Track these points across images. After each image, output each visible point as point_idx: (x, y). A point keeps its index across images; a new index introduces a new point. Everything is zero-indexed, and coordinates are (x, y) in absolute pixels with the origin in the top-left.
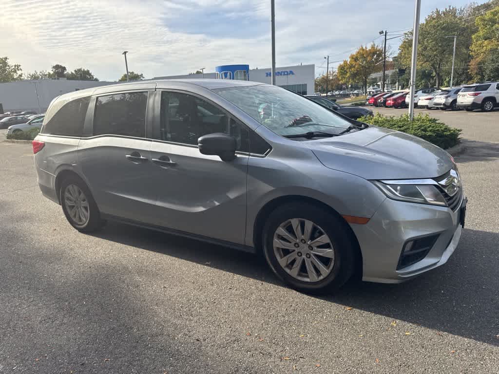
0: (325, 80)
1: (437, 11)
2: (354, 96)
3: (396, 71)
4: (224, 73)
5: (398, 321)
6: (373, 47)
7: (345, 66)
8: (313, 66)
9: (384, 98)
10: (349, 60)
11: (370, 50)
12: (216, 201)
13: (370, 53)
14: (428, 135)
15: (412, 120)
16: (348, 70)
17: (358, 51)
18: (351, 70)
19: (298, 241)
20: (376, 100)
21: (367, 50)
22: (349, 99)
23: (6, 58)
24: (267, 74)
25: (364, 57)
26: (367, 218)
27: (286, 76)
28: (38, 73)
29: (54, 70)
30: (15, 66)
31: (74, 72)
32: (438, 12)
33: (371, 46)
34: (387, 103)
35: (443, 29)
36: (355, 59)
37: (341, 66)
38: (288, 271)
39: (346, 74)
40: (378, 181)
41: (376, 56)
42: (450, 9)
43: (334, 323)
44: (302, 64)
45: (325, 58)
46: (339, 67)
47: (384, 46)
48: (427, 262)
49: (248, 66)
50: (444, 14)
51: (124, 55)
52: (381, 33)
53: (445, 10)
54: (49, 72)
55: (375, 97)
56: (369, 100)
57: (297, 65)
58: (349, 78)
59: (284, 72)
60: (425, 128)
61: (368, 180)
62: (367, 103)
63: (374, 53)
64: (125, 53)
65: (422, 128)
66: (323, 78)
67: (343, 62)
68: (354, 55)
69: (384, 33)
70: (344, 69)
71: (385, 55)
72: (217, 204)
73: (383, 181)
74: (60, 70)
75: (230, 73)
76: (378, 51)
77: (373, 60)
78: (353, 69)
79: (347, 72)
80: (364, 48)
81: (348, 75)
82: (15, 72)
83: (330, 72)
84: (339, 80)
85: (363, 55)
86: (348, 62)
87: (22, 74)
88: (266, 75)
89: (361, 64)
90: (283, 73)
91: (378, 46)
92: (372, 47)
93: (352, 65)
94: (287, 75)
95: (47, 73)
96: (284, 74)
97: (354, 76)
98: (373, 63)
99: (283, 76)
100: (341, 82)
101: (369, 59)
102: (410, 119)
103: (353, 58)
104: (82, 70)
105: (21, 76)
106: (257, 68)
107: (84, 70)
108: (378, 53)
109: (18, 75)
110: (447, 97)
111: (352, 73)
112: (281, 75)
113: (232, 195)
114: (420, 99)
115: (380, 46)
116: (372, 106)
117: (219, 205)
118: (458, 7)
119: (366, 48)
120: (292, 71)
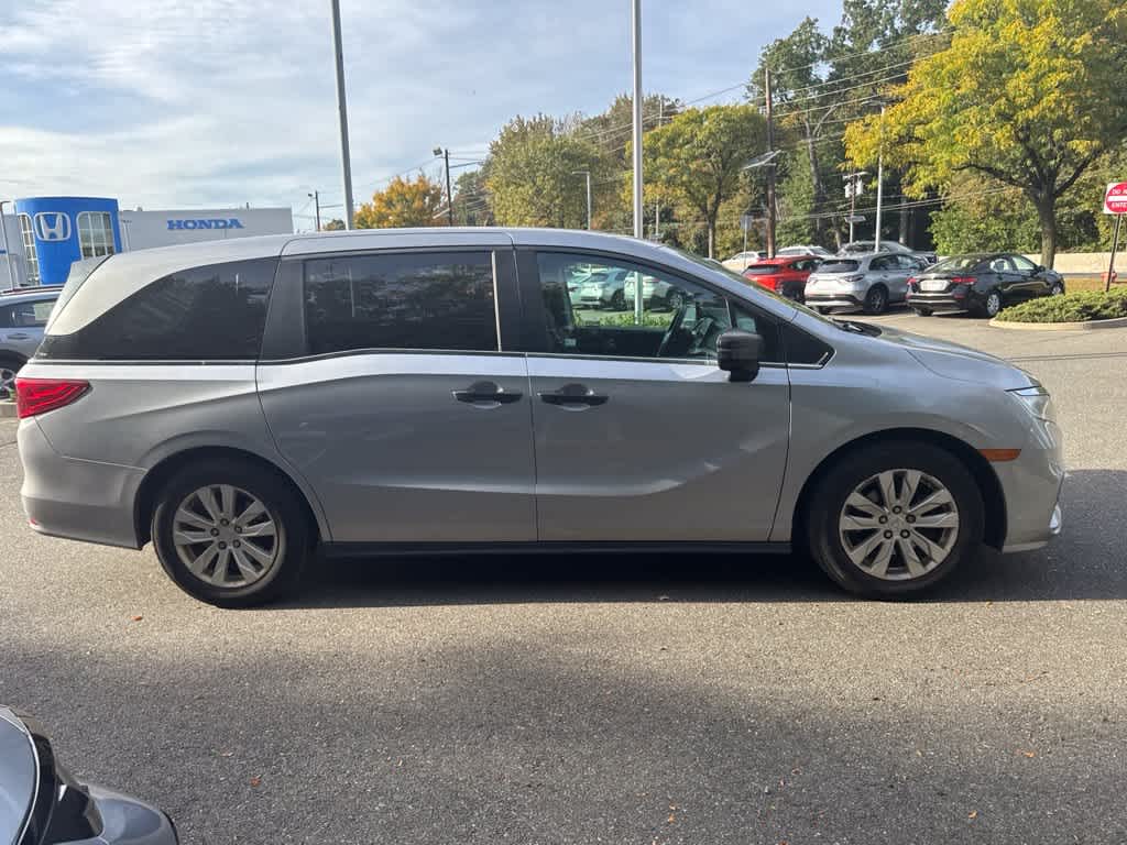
1: (520, 120)
4: (45, 216)
6: (421, 179)
7: (367, 216)
10: (373, 204)
11: (415, 185)
12: (709, 461)
13: (418, 191)
17: (390, 185)
21: (410, 185)
24: (170, 222)
25: (407, 200)
27: (223, 232)
32: (521, 122)
33: (417, 177)
35: (565, 156)
36: (386, 202)
38: (865, 568)
41: (428, 198)
42: (541, 118)
44: (249, 206)
45: (310, 195)
49: (115, 202)
50: (532, 128)
52: (438, 152)
53: (532, 120)
59: (218, 221)
63: (426, 193)
68: (383, 194)
69: (444, 153)
72: (711, 467)
75: (64, 217)
76: (432, 189)
77: (425, 207)
80: (404, 180)
85: (402, 194)
86: (373, 209)
88: (167, 225)
90: (213, 224)
91: (430, 179)
92: (421, 181)
93: (382, 214)
94: (224, 227)
96: (217, 227)
98: (428, 215)
99: (213, 230)
101: (417, 204)
103: (381, 200)
106: (140, 209)
108: (432, 192)
110: (603, 287)
112: (209, 227)
113: (752, 446)
115: (434, 178)
117: (718, 471)
118: (555, 118)
119: (408, 181)
120: (236, 221)
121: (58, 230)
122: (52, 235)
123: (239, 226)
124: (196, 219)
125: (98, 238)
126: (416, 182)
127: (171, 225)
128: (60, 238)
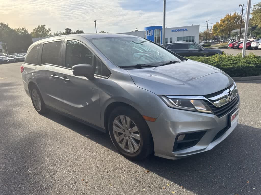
0: (206, 34)
2: (222, 42)
3: (250, 28)
4: (149, 31)
5: (172, 183)
6: (235, 14)
7: (217, 26)
8: (198, 26)
9: (238, 44)
10: (219, 22)
11: (233, 16)
13: (233, 17)
14: (250, 66)
15: (244, 56)
16: (219, 28)
17: (225, 17)
18: (220, 28)
19: (124, 128)
20: (233, 45)
21: (231, 16)
22: (219, 44)
23: (44, 25)
25: (229, 20)
26: (155, 118)
27: (183, 32)
28: (59, 32)
29: (66, 31)
30: (48, 29)
31: (75, 32)
33: (233, 13)
34: (240, 47)
36: (223, 21)
37: (214, 25)
38: (120, 145)
39: (217, 30)
40: (164, 96)
41: (236, 19)
43: (134, 179)
44: (193, 25)
45: (206, 21)
46: (214, 26)
47: (241, 13)
48: (196, 148)
49: (162, 26)
51: (95, 22)
52: (240, 5)
54: (64, 32)
55: (233, 43)
56: (229, 45)
57: (191, 25)
58: (219, 32)
59: (182, 29)
60: (250, 62)
61: (157, 95)
62: (228, 47)
64: (95, 21)
65: (248, 62)
66: (204, 33)
67: (216, 23)
68: (223, 19)
69: (242, 6)
70: (217, 27)
71: (242, 19)
73: (166, 96)
74: (68, 31)
75: (152, 31)
76: (238, 16)
77: (235, 21)
78: (222, 27)
79: (218, 29)
80: (229, 15)
81: (219, 30)
82: (48, 32)
83: (209, 29)
84: (214, 34)
85: (228, 19)
87: (51, 33)
88: (171, 31)
89: (227, 24)
91: (238, 14)
93: (221, 25)
94: (184, 31)
95: (62, 32)
96: (182, 31)
97: (222, 31)
98: (235, 24)
99: (181, 32)
100: (215, 35)
101: (232, 21)
102: (243, 56)
103: (222, 21)
104: (79, 30)
105: (51, 34)
107: (80, 30)
108: (238, 17)
109: (49, 34)
111: (221, 29)
112: (180, 31)
113: (93, 100)
114: (260, 45)
115: (239, 13)
116: (231, 48)
119: (231, 15)
120: (186, 29)
121: (151, 34)
122: (150, 35)
123: (187, 30)
124: (177, 29)
125: (158, 35)
126: (233, 15)
127: (172, 31)
128: (151, 35)
